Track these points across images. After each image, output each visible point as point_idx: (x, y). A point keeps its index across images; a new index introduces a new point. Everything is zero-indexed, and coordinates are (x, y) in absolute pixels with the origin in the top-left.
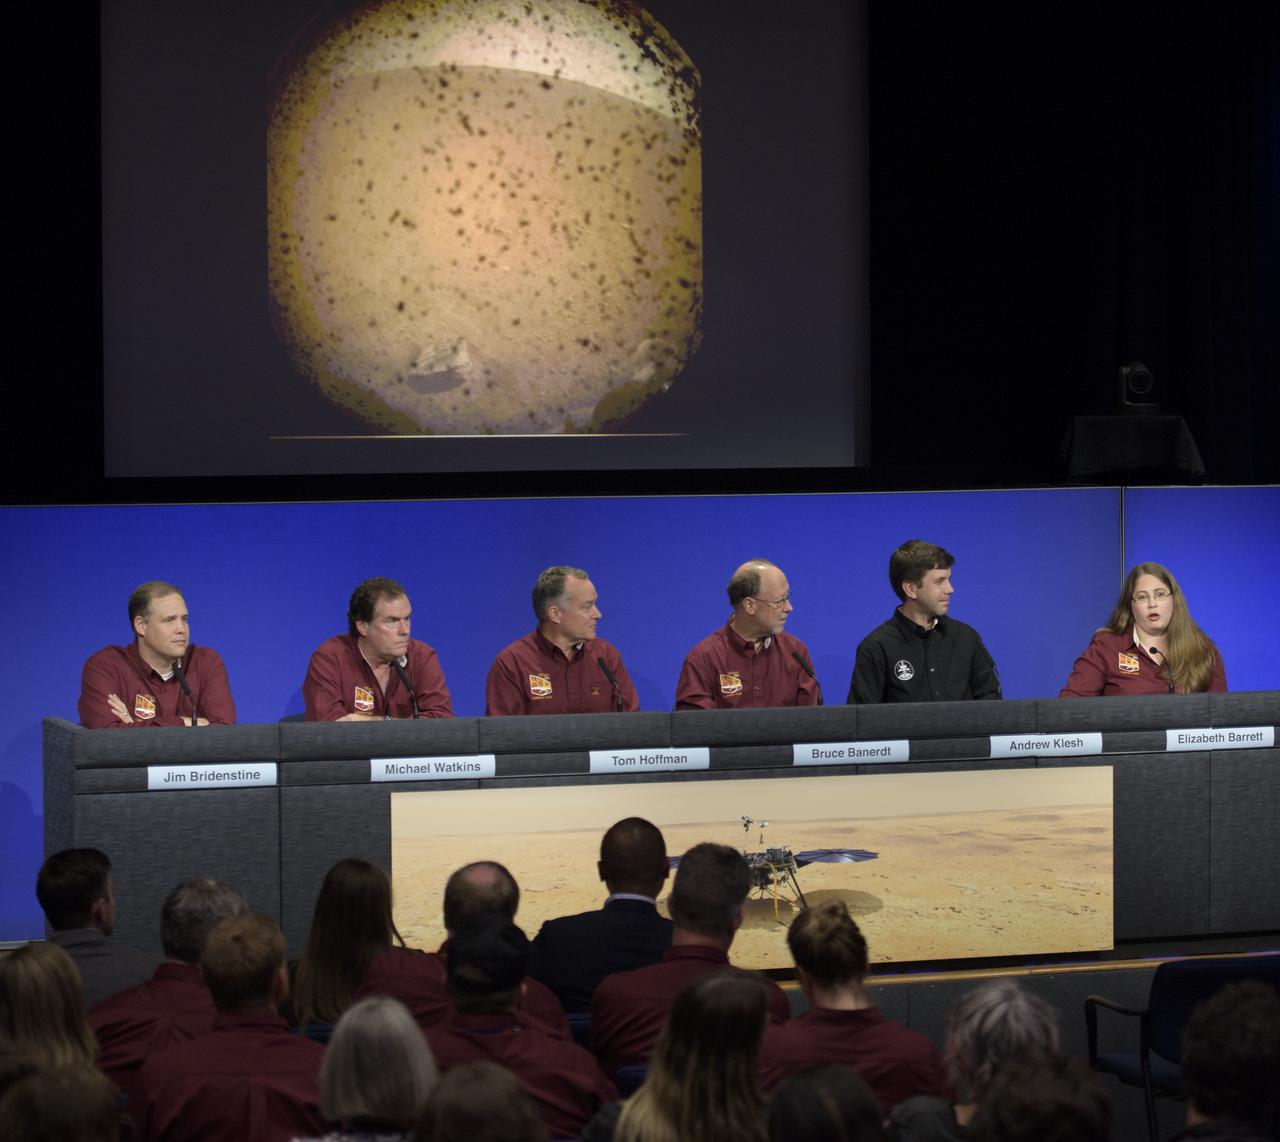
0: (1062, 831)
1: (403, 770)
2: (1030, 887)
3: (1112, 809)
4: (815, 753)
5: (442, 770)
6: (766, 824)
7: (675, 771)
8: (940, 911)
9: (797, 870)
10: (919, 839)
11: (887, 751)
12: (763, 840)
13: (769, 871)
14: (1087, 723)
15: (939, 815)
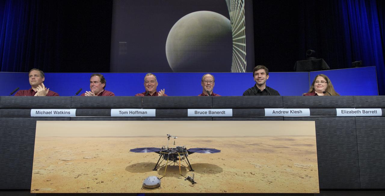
0: (295, 145)
1: (42, 113)
2: (283, 166)
3: (316, 137)
4: (196, 112)
5: (56, 114)
6: (176, 137)
7: (143, 117)
8: (246, 174)
9: (188, 155)
10: (236, 146)
11: (224, 112)
12: (175, 143)
13: (177, 155)
14: (303, 105)
15: (245, 137)
